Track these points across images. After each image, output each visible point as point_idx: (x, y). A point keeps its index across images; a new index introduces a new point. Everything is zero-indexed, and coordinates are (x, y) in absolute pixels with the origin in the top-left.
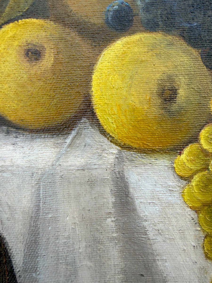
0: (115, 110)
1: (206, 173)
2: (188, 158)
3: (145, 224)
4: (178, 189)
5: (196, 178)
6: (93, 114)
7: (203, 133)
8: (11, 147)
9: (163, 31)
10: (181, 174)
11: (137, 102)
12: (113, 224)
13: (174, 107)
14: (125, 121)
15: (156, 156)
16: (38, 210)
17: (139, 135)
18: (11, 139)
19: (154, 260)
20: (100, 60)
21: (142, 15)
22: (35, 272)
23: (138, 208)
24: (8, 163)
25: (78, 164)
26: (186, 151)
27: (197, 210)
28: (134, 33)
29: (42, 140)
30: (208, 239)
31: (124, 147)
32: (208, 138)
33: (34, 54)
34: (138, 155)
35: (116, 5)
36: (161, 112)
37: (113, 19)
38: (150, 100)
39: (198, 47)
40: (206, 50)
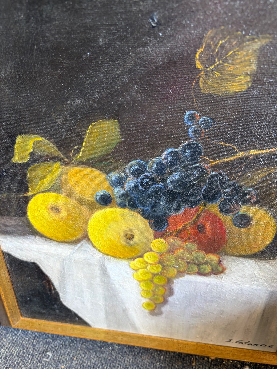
1: (146, 269)
2: (137, 263)
3: (114, 282)
4: (131, 273)
5: (141, 271)
6: (89, 239)
7: (146, 255)
8: (48, 246)
9: (128, 208)
10: (133, 268)
11: (112, 237)
12: (99, 280)
13: (132, 242)
14: (106, 244)
15: (121, 259)
16: (64, 270)
17: (113, 251)
18: (48, 243)
19: (118, 294)
20: (93, 217)
21: (117, 199)
22: (65, 289)
23: (111, 276)
24: (47, 252)
25: (82, 257)
26: (137, 260)
27: (140, 282)
28: (112, 207)
29: (64, 246)
30: (144, 291)
31: (105, 254)
32: (148, 257)
33: (56, 210)
34: (112, 258)
35: (101, 193)
36: (125, 243)
37: (100, 199)
38: (119, 237)
39: (147, 219)
40: (152, 221)
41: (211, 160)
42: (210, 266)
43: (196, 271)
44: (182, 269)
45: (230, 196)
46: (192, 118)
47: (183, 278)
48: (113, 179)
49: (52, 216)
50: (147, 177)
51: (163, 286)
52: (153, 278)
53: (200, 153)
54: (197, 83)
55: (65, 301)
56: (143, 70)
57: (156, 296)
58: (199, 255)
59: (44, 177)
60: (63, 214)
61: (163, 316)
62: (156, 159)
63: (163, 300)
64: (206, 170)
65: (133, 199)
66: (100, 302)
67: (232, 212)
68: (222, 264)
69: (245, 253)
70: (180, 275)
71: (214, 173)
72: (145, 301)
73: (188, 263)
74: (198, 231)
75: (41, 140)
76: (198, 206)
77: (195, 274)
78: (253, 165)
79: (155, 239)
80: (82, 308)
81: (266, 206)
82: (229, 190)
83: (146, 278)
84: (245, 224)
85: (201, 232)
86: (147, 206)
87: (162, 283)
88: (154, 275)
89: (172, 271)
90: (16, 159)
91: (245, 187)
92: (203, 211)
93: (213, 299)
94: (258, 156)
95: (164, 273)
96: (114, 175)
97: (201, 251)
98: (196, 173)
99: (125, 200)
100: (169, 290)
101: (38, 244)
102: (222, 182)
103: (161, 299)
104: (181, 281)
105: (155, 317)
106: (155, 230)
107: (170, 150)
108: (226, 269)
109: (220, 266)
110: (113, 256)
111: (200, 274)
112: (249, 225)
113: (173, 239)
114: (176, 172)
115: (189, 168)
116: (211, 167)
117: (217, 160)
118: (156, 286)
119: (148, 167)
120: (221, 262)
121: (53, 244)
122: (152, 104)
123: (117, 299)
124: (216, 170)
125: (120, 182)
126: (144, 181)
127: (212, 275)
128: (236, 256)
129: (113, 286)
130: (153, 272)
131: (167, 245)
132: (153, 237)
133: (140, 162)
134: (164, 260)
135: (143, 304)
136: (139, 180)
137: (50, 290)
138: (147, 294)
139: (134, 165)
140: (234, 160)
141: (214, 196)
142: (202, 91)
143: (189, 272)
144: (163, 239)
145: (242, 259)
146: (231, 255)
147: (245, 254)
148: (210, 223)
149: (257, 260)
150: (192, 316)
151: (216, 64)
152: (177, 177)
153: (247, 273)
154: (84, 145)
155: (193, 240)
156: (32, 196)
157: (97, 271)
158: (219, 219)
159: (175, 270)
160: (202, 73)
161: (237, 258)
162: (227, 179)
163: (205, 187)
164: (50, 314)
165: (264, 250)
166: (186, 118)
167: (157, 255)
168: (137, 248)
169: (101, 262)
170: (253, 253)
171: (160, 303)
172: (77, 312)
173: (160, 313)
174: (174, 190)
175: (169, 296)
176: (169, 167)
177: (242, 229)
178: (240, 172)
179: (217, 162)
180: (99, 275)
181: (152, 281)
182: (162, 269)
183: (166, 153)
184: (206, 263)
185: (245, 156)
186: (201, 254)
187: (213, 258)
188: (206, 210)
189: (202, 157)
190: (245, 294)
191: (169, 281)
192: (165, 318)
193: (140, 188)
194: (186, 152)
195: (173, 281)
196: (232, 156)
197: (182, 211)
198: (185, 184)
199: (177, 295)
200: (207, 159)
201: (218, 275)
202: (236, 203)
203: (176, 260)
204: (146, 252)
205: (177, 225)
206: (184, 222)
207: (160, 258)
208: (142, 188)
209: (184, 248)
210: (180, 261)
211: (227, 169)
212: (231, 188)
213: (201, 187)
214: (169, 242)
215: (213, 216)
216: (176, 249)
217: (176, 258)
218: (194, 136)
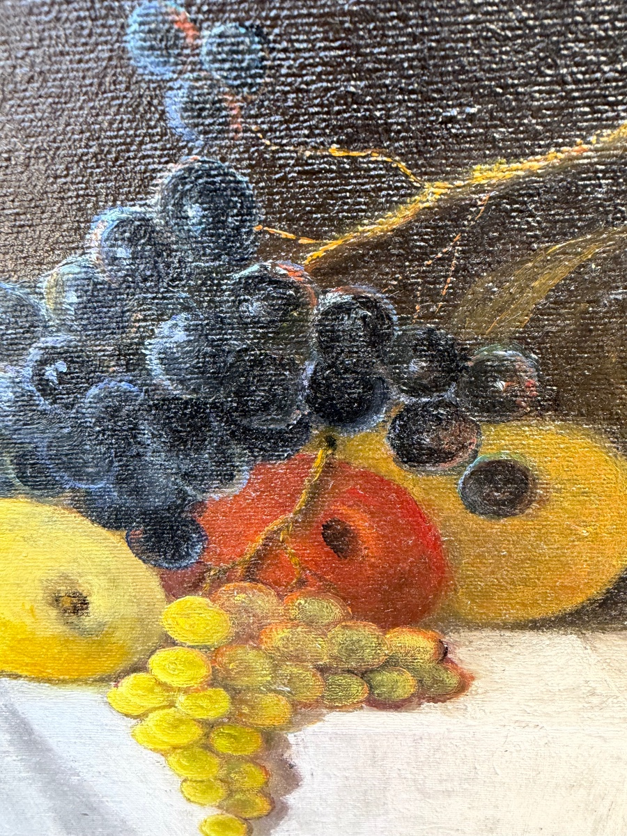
1: (172, 711)
2: (134, 692)
4: (123, 728)
5: (155, 717)
7: (155, 661)
10: (124, 711)
11: (7, 613)
12: (17, 763)
13: (88, 621)
19: (102, 802)
23: (56, 747)
27: (164, 754)
30: (189, 783)
32: (166, 668)
36: (63, 628)
38: (32, 611)
39: (118, 528)
40: (138, 533)
41: (303, 241)
42: (408, 675)
43: (362, 698)
44: (307, 695)
45: (426, 390)
47: (319, 724)
51: (254, 760)
52: (207, 735)
53: (247, 213)
58: (355, 638)
62: (69, 268)
63: (268, 807)
64: (297, 289)
65: (33, 456)
67: (448, 456)
68: (456, 662)
69: (536, 614)
70: (303, 715)
71: (333, 297)
73: (322, 670)
74: (327, 549)
76: (305, 451)
77: (361, 708)
78: (499, 239)
79: (170, 602)
81: (590, 416)
82: (416, 366)
83: (183, 740)
84: (511, 501)
85: (342, 550)
86: (96, 478)
87: (249, 752)
88: (210, 726)
89: (273, 708)
91: (483, 345)
92: (329, 467)
93: (449, 786)
94: (513, 194)
95: (241, 714)
97: (359, 623)
98: (254, 307)
100: (281, 772)
102: (377, 337)
103: (262, 804)
104: (315, 734)
106: (161, 567)
107: (111, 216)
108: (473, 678)
109: (446, 669)
110: (35, 680)
111: (380, 703)
112: (531, 502)
113: (243, 590)
114: (170, 317)
115: (218, 288)
116: (314, 274)
117: (335, 239)
118: (227, 760)
119: (46, 308)
120: (449, 656)
124: (339, 283)
126: (50, 373)
127: (427, 705)
128: (505, 626)
129: (74, 779)
130: (201, 715)
131: (227, 616)
132: (160, 594)
134: (228, 671)
135: (203, 824)
136: (28, 372)
138: (205, 792)
140: (409, 226)
141: (360, 400)
143: (336, 702)
144: (202, 596)
145: (527, 637)
146: (481, 626)
147: (538, 617)
148: (371, 513)
149: (589, 633)
152: (180, 336)
155: (318, 587)
158: (401, 492)
159: (284, 701)
161: (508, 634)
162: (395, 318)
163: (310, 368)
165: (608, 591)
166: (133, 42)
167: (196, 656)
168: (113, 640)
170: (569, 607)
171: (259, 818)
174: (185, 397)
175: (288, 792)
177: (504, 521)
178: (446, 277)
179: (332, 245)
180: (11, 749)
181: (208, 747)
182: (233, 704)
183: (99, 231)
184: (391, 663)
185: (451, 198)
186: (365, 633)
187: (413, 642)
188: (342, 464)
189: (260, 233)
191: (271, 739)
193: (43, 403)
194: (187, 218)
195: (286, 740)
196: (391, 206)
197: (244, 477)
198: (224, 362)
199: (315, 786)
200: (288, 240)
201: (448, 703)
202: (457, 415)
203: (275, 668)
204: (153, 652)
205: (242, 538)
206: (266, 523)
207: (213, 667)
208: (51, 404)
209: (292, 620)
210: (290, 669)
211: (387, 274)
212: (421, 356)
213: (295, 368)
214: (227, 604)
215: (375, 483)
216: (261, 628)
217: (271, 658)
218: (200, 133)
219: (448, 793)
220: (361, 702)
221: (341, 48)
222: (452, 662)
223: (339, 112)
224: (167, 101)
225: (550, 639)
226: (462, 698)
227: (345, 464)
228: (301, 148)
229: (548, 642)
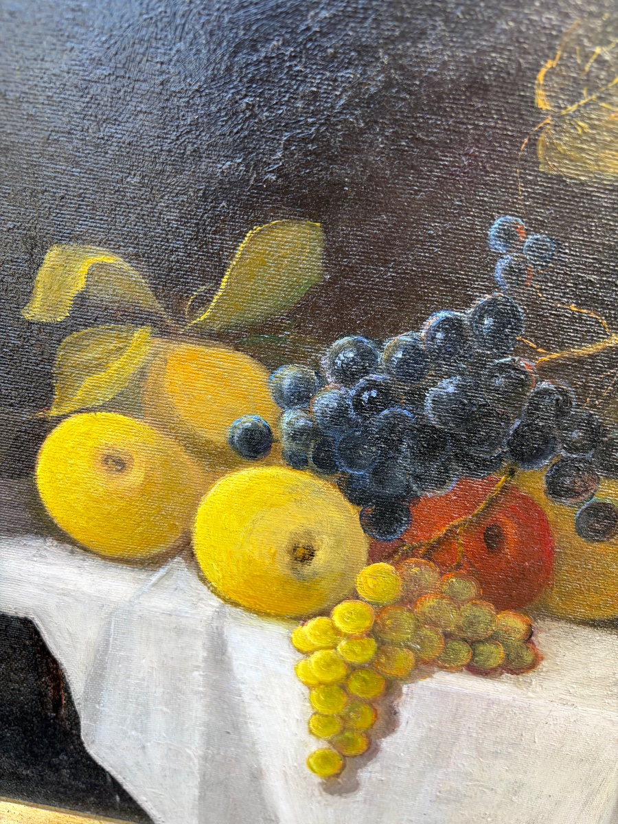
0: (224, 556)
1: (332, 652)
2: (313, 632)
3: (242, 686)
4: (292, 660)
5: (318, 655)
6: (193, 555)
7: (339, 610)
8: (76, 571)
9: (313, 470)
10: (299, 646)
11: (256, 553)
12: (201, 679)
13: (307, 569)
14: (235, 571)
15: (270, 619)
16: (107, 645)
17: (251, 593)
18: (77, 560)
19: (246, 723)
20: (213, 490)
21: (285, 444)
22: (99, 703)
23: (235, 669)
24: (70, 587)
25: (163, 607)
26: (311, 623)
27: (310, 687)
28: (269, 464)
29: (119, 571)
30: (317, 716)
31: (227, 601)
32: (344, 616)
33: (116, 463)
34: (245, 614)
35: (247, 421)
36: (288, 572)
37: (240, 439)
38: (274, 554)
39: (358, 504)
40: (370, 510)
41: (540, 350)
42: (501, 649)
43: (465, 663)
44: (430, 654)
45: (577, 450)
46: (508, 236)
47: (428, 680)
48: (287, 383)
49: (101, 482)
50: (372, 385)
51: (371, 703)
52: (348, 677)
53: (516, 328)
54: (533, 144)
55: (93, 742)
56: (404, 99)
57: (347, 734)
58: (477, 614)
59: (100, 366)
60: (135, 477)
61: (360, 795)
62: (405, 338)
63: (365, 747)
64: (527, 376)
65: (330, 446)
66: (190, 749)
67: (576, 494)
68: (535, 642)
69: (596, 615)
70: (420, 670)
71: (545, 385)
72: (316, 746)
73: (447, 636)
74: (484, 545)
75: (111, 261)
76: (494, 476)
77: (461, 671)
79: (369, 565)
80: (137, 764)
82: (576, 435)
83: (329, 679)
84: (604, 532)
85: (492, 548)
86: (361, 467)
87: (370, 696)
88: (353, 668)
89: (404, 658)
90: (35, 311)
91: (616, 428)
92: (504, 489)
95: (379, 663)
96: (288, 375)
97: (485, 603)
98: (500, 381)
99: (307, 446)
100: (386, 717)
101: (48, 564)
102: (561, 412)
103: (361, 743)
104: (422, 688)
105: (337, 798)
106: (374, 537)
107: (442, 314)
108: (542, 659)
109: (528, 648)
110: (249, 610)
111: (476, 669)
112: (616, 534)
113: (417, 565)
114: (450, 377)
115: (484, 366)
116: (538, 370)
117: (557, 352)
118: (354, 701)
119: (382, 356)
120: (533, 638)
121: (90, 564)
122: (415, 190)
123: (240, 740)
124: (551, 377)
125: (300, 396)
127: (506, 675)
128: (573, 621)
129: (236, 699)
130: (351, 659)
131: (401, 582)
132: (364, 558)
133: (362, 342)
134: (384, 625)
135: (311, 757)
136: (352, 393)
137: (57, 706)
138: (325, 726)
139: (344, 348)
140: (598, 354)
141: (538, 449)
142: (541, 166)
143: (445, 663)
144: (391, 565)
145: (586, 632)
146: (559, 618)
147: (597, 618)
148: (519, 524)
150: (438, 797)
151: (582, 102)
152: (451, 389)
153: (597, 671)
154: (223, 285)
155: (468, 571)
156: (59, 420)
157: (199, 651)
158: (542, 513)
159: (411, 656)
160: (548, 121)
161: (575, 627)
162: (574, 404)
163: (517, 423)
164: (42, 782)
166: (492, 232)
167: (368, 611)
168: (318, 587)
169: (215, 625)
171: (355, 756)
172: (119, 778)
173: (353, 787)
174: (437, 426)
175: (385, 735)
176: (433, 361)
177: (596, 544)
178: (608, 386)
179: (555, 355)
180: (202, 665)
182: (376, 653)
183: (432, 321)
184: (493, 638)
186: (485, 611)
187: (513, 623)
188: (514, 488)
189: (519, 341)
190: (583, 734)
191: (391, 688)
192: (365, 801)
193: (352, 414)
194: (483, 324)
195: (400, 690)
196: (592, 341)
197: (452, 486)
198: (469, 410)
199: (405, 733)
200: (532, 347)
201: (520, 676)
202: (590, 470)
203: (417, 628)
204: (340, 602)
205: (433, 526)
206: (453, 518)
207: (375, 621)
208: (357, 415)
209: (442, 593)
210: (426, 631)
211: (578, 378)
212: (580, 429)
213: (508, 422)
214: (405, 573)
215: (529, 504)
216: (420, 595)
217: (418, 620)
218: (508, 283)
219: (496, 754)
220: (463, 666)
221: (593, 259)
222: (533, 644)
223: (581, 289)
224: (499, 264)
225: (600, 636)
226: (531, 674)
227: (515, 488)
228: (557, 302)
229: (598, 638)
